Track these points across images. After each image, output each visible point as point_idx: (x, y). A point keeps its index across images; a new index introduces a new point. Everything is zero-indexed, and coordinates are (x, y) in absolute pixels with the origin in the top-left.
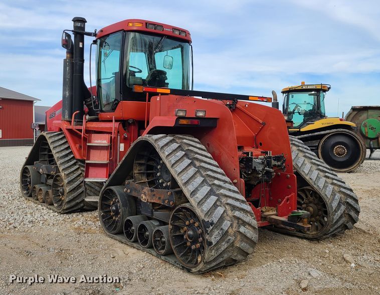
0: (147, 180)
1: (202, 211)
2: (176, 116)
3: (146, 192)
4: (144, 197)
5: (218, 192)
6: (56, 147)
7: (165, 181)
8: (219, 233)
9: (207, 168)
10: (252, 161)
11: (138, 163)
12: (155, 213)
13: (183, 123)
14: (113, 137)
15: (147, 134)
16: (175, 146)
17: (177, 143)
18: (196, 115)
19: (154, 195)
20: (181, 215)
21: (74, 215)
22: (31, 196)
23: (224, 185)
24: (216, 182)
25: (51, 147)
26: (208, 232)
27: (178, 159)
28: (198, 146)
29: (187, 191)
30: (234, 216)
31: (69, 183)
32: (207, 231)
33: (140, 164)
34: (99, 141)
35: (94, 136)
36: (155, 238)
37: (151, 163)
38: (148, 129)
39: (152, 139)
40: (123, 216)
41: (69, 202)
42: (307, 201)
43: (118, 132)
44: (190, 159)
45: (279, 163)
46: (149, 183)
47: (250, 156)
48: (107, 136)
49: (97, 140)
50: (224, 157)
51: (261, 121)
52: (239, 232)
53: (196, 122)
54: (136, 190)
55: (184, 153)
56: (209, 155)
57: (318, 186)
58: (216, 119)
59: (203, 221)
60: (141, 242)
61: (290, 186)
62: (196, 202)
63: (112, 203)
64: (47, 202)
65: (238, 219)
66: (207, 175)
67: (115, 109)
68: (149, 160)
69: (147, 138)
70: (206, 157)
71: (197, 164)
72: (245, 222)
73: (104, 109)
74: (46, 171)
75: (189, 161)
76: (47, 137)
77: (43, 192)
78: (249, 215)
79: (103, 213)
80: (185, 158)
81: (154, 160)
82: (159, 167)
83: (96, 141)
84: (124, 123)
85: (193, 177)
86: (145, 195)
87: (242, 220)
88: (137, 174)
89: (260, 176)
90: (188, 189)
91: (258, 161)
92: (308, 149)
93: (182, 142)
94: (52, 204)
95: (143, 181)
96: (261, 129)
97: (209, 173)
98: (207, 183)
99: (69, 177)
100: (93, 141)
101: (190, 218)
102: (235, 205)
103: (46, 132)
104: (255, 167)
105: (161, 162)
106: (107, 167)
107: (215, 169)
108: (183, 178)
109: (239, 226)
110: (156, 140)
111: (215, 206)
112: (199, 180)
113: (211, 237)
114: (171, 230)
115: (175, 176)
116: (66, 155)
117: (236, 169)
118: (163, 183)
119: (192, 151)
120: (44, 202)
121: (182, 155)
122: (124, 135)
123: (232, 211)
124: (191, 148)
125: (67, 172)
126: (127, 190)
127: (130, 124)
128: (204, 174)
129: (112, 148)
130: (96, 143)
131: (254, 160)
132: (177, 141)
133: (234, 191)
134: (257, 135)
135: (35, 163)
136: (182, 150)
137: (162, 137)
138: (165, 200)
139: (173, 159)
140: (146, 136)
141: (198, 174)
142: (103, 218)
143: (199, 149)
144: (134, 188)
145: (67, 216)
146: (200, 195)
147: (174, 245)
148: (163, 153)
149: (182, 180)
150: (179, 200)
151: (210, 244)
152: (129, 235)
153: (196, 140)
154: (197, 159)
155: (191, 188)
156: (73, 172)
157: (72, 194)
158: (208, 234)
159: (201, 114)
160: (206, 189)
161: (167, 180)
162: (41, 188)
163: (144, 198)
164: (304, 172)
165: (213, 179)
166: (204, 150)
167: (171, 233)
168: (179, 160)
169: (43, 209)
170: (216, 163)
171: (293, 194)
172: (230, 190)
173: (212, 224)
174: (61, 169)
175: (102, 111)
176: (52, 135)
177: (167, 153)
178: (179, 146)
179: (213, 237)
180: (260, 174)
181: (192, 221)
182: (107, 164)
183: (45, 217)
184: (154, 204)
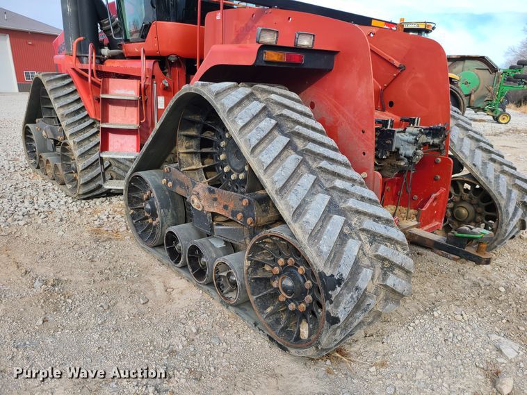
0: (201, 166)
1: (319, 253)
2: (258, 42)
3: (201, 193)
4: (196, 201)
5: (342, 205)
6: (59, 98)
7: (235, 170)
8: (352, 297)
9: (318, 154)
10: (393, 136)
11: (184, 135)
12: (216, 227)
13: (271, 59)
14: (142, 86)
15: (200, 80)
16: (255, 107)
17: (258, 99)
18: (296, 44)
19: (215, 199)
20: (269, 243)
21: (98, 201)
22: (38, 168)
23: (352, 189)
24: (339, 183)
25: (51, 97)
26: (333, 299)
27: (263, 134)
28: (299, 107)
29: (285, 207)
30: (377, 257)
31: (82, 155)
32: (328, 297)
33: (190, 137)
34: (122, 92)
35: (112, 81)
36: (217, 273)
37: (207, 135)
38: (201, 70)
39: (210, 90)
40: (162, 223)
41: (86, 184)
42: (458, 199)
43: (153, 77)
44: (286, 135)
45: (436, 141)
46: (205, 170)
47: (389, 128)
48: (135, 83)
49: (119, 89)
50: (344, 129)
51: (397, 63)
52: (386, 286)
53: (296, 57)
54: (182, 184)
55: (274, 122)
56: (319, 126)
57: (487, 178)
58: (333, 53)
59: (322, 275)
60: (193, 271)
61: (439, 177)
62: (304, 232)
63: (145, 197)
64: (58, 181)
65: (383, 259)
66: (321, 168)
67: (146, 35)
68: (205, 129)
69: (200, 88)
70: (314, 129)
71: (300, 144)
72: (395, 264)
73: (129, 37)
74: (51, 134)
75: (285, 140)
76: (44, 80)
77: (52, 164)
78: (399, 249)
79: (132, 211)
80: (276, 132)
81: (213, 130)
82: (223, 144)
83: (117, 92)
84: (162, 61)
85: (295, 175)
86: (199, 198)
87: (390, 261)
88: (185, 155)
89: (402, 164)
90: (287, 204)
91: (406, 137)
92: (458, 113)
93: (267, 100)
94: (63, 184)
95: (194, 167)
96: (395, 77)
97: (324, 164)
98: (321, 186)
99: (81, 146)
100: (111, 90)
101: (287, 254)
102: (377, 231)
103: (43, 73)
104: (398, 149)
105: (227, 136)
106: (137, 134)
107: (332, 154)
108: (276, 179)
109: (385, 274)
110: (218, 94)
111: (343, 238)
112: (307, 180)
113: (337, 307)
114: (249, 268)
115: (259, 173)
116: (77, 112)
117: (367, 153)
118: (230, 173)
119: (287, 118)
120: (54, 179)
121: (271, 127)
122: (164, 82)
123: (371, 243)
124: (286, 112)
125: (77, 139)
126: (167, 182)
127: (172, 64)
128: (314, 166)
129: (143, 103)
130: (118, 95)
131: (397, 135)
132: (259, 96)
133: (370, 199)
134: (386, 87)
135: (37, 120)
136: (270, 116)
137: (230, 88)
138: (238, 212)
139: (254, 135)
140: (198, 85)
141: (303, 168)
142: (133, 219)
143: (301, 113)
144: (179, 181)
145: (86, 204)
146: (312, 216)
147: (253, 294)
148: (234, 122)
149: (274, 183)
150: (265, 214)
151: (335, 320)
152: (175, 255)
153: (294, 95)
154: (299, 135)
155: (293, 199)
156: (88, 138)
157: (89, 172)
158: (331, 302)
159: (305, 42)
160: (321, 201)
161: (238, 169)
162: (49, 158)
163: (196, 203)
164: (464, 154)
165: (330, 177)
166: (309, 116)
167: (248, 273)
168: (266, 136)
169: (54, 189)
170: (332, 142)
171: (443, 190)
172: (362, 199)
173: (339, 282)
174: (68, 134)
175: (127, 41)
176: (52, 78)
177: (241, 124)
178: (265, 108)
179: (341, 308)
180: (402, 160)
181: (291, 261)
182: (137, 130)
183: (52, 204)
184: (214, 215)
